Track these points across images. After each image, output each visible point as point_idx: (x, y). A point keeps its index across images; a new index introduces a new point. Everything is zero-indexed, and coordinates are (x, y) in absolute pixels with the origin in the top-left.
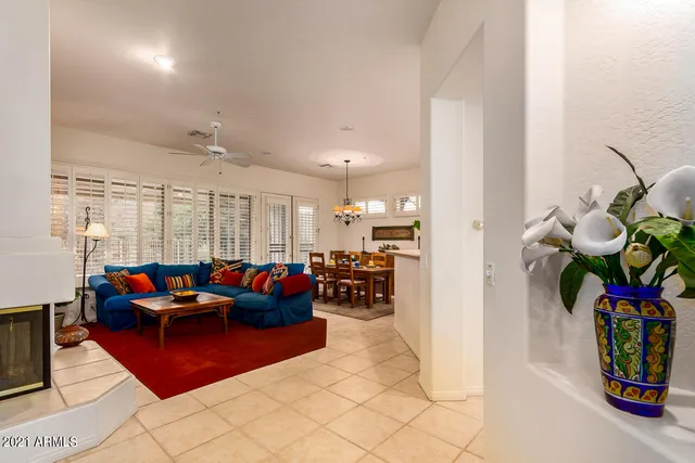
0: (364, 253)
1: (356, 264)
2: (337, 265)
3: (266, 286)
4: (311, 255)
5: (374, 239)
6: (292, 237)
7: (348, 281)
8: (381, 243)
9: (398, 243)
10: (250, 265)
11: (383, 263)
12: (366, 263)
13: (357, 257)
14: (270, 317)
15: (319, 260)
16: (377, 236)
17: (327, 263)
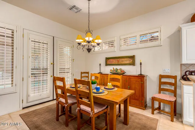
0: (101, 73)
5: (106, 65)
6: (53, 64)
8: (111, 68)
16: (108, 63)
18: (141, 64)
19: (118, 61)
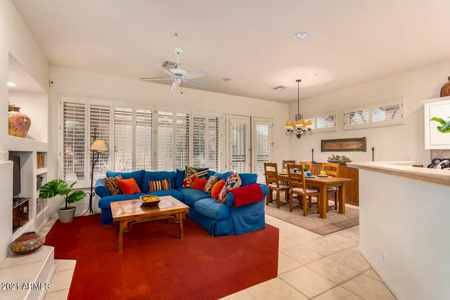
0: (314, 163)
1: (308, 174)
2: (289, 174)
3: (221, 195)
4: (266, 165)
5: (323, 150)
6: (251, 150)
7: (300, 190)
8: (330, 155)
9: (348, 155)
10: (213, 173)
11: (334, 173)
12: (317, 173)
13: (307, 166)
14: (223, 226)
15: (273, 169)
16: (326, 147)
17: (280, 171)
18: (373, 150)
19: (341, 145)
